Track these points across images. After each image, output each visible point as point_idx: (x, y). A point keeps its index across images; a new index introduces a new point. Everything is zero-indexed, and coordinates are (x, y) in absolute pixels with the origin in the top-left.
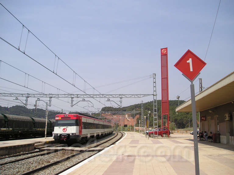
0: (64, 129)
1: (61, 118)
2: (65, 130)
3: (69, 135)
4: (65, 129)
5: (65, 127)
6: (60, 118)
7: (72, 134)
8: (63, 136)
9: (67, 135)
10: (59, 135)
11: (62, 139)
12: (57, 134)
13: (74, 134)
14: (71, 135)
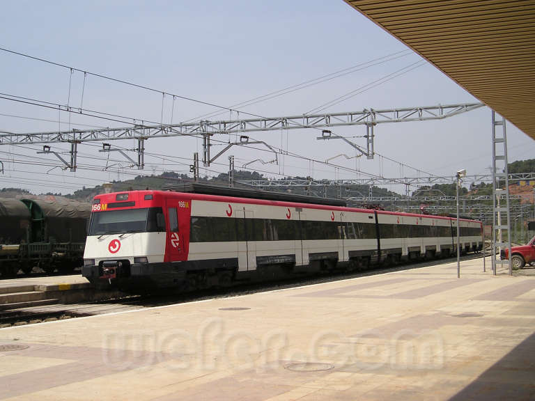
0: (112, 244)
1: (108, 207)
2: (115, 247)
3: (125, 262)
4: (116, 243)
5: (116, 237)
6: (104, 207)
7: (136, 259)
8: (107, 266)
9: (120, 264)
10: (97, 264)
11: (105, 276)
12: (93, 260)
13: (143, 260)
14: (132, 262)
